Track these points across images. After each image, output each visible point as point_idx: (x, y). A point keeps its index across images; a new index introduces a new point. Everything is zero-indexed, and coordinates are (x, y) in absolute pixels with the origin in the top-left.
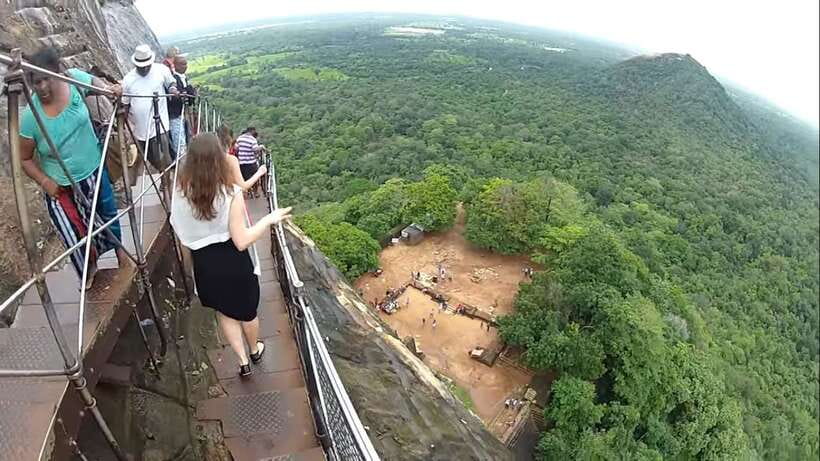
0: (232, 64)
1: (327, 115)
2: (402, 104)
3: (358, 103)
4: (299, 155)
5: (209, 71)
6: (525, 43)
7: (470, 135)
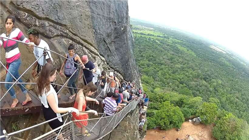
0: (165, 37)
1: (186, 64)
2: (208, 71)
3: (196, 65)
4: (174, 73)
5: (158, 36)
6: (245, 65)
7: (223, 89)
